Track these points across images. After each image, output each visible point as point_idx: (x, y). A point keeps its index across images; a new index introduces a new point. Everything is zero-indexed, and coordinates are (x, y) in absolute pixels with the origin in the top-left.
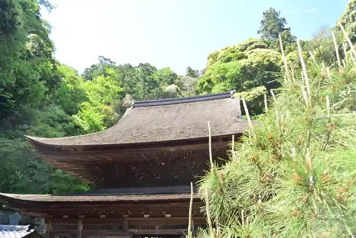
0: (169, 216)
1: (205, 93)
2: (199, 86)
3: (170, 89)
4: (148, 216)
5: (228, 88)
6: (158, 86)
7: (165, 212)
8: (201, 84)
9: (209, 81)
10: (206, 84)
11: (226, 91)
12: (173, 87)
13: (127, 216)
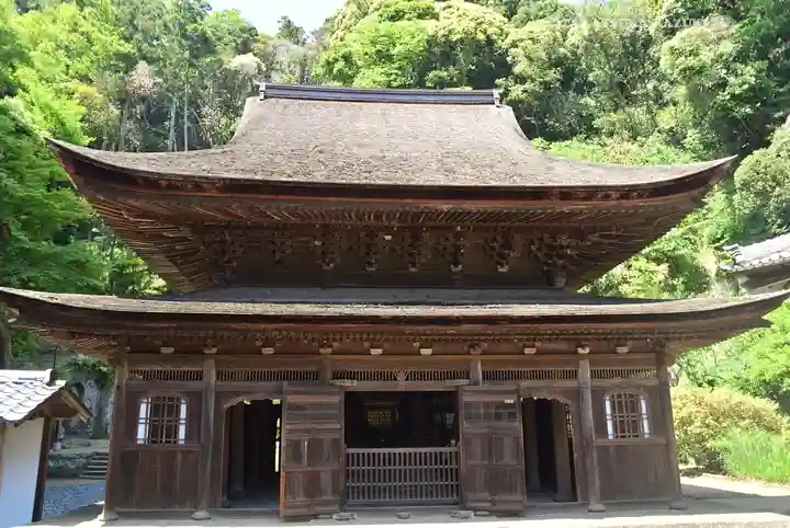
0: (426, 352)
1: (336, 84)
2: (323, 66)
3: (242, 65)
4: (380, 351)
5: (395, 80)
6: (213, 52)
7: (418, 344)
8: (328, 63)
9: (347, 58)
10: (340, 64)
11: (389, 86)
12: (248, 61)
13: (330, 350)
